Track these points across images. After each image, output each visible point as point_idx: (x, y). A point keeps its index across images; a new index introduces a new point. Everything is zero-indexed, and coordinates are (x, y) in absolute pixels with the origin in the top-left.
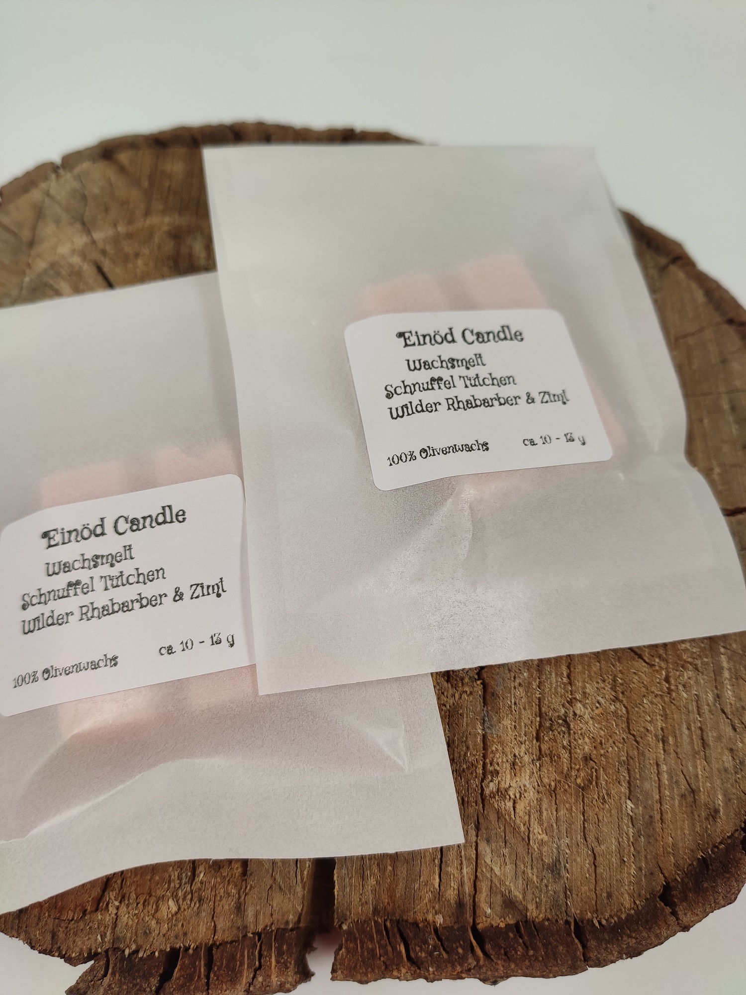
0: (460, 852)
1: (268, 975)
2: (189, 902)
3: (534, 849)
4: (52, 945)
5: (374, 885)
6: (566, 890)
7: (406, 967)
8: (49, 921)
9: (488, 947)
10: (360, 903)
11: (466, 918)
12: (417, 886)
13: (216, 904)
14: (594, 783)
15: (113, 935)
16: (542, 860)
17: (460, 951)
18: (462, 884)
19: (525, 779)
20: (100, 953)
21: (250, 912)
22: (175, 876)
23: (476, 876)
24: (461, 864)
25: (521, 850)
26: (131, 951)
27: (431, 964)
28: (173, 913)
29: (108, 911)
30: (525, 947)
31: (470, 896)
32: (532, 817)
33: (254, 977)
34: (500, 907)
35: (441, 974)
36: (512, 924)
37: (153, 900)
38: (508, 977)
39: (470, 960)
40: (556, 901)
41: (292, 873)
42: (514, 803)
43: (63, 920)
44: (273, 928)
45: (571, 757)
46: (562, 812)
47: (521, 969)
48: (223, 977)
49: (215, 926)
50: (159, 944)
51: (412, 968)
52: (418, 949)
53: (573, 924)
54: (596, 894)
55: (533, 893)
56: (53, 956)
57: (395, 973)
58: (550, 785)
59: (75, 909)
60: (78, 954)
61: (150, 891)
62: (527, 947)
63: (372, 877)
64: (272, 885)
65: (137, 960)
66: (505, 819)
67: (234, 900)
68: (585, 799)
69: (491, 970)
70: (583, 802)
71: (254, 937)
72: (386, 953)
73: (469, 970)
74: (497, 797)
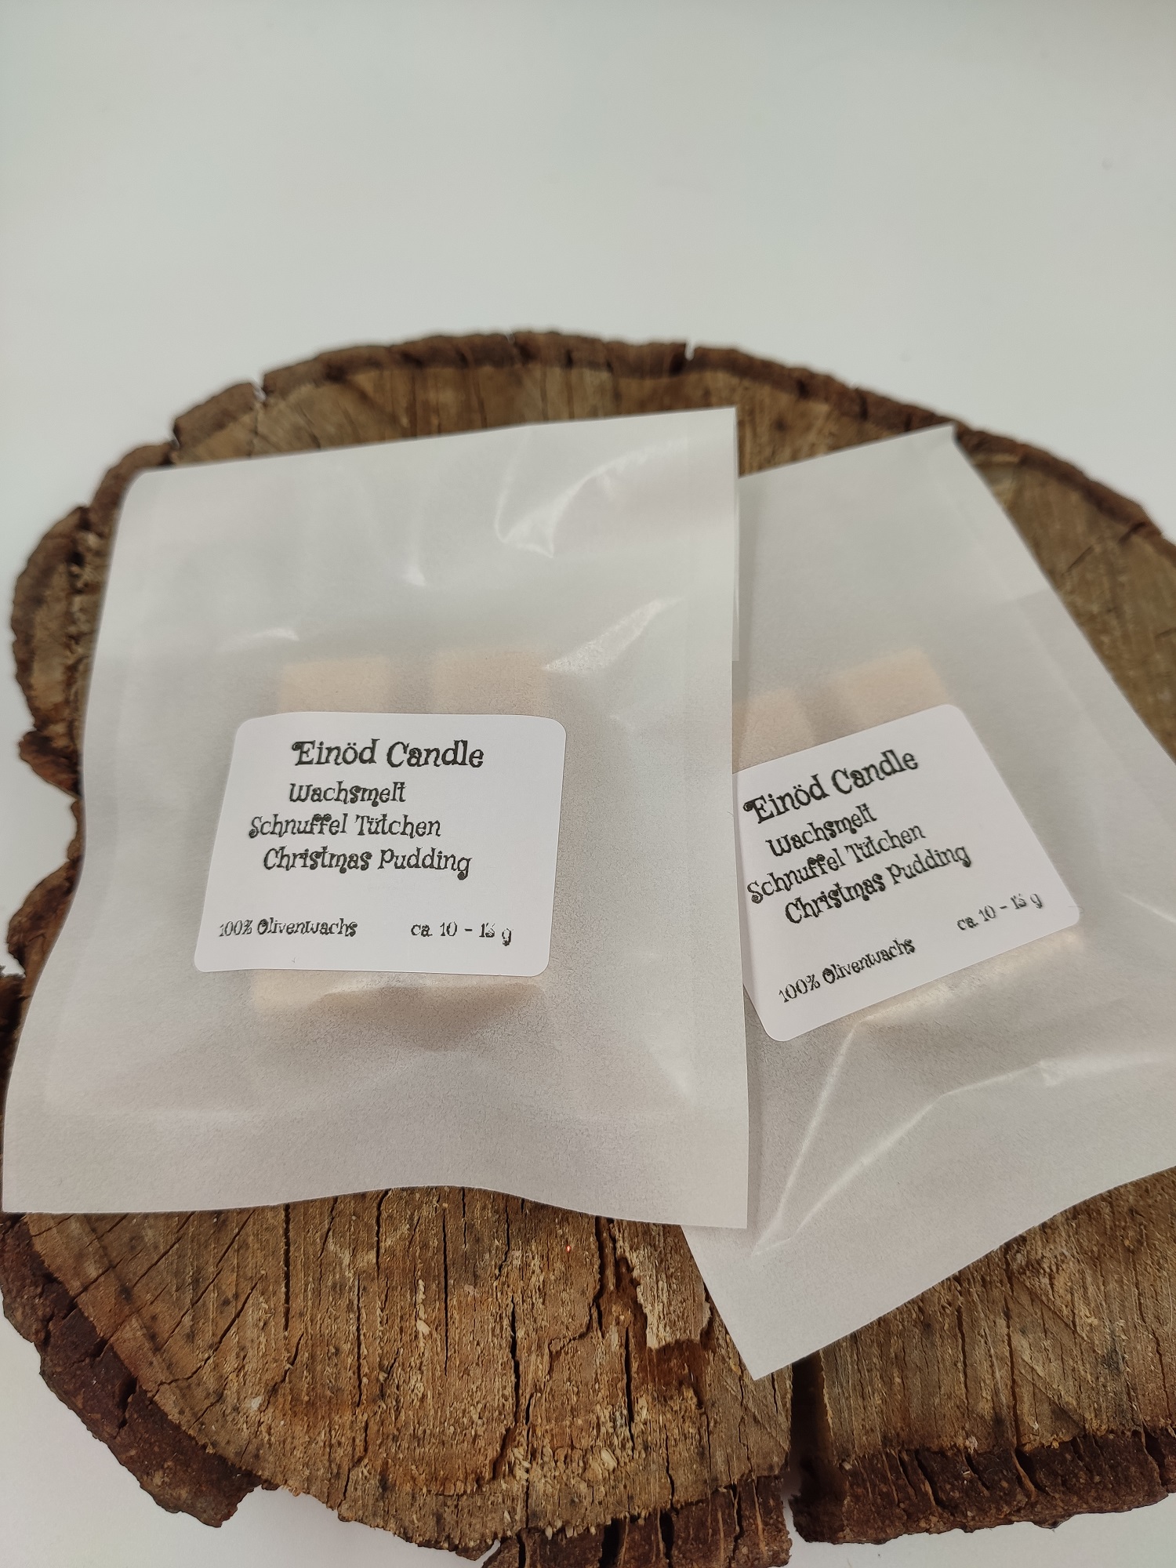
0: (989, 1351)
1: (754, 1544)
2: (630, 1453)
3: (1083, 1338)
4: (439, 1534)
5: (879, 1405)
6: (1129, 1390)
7: (937, 1514)
8: (428, 1499)
9: (1041, 1475)
10: (863, 1432)
11: (1008, 1439)
12: (937, 1401)
13: (670, 1451)
14: (1145, 1244)
15: (526, 1511)
16: (1094, 1351)
17: (1005, 1484)
18: (996, 1393)
19: (1062, 1246)
20: (511, 1538)
21: (719, 1457)
22: (605, 1417)
23: (1014, 1381)
24: (992, 1366)
25: (1066, 1338)
26: (555, 1530)
27: (970, 1506)
28: (611, 1470)
29: (515, 1477)
30: (1088, 1472)
31: (1008, 1407)
32: (1076, 1295)
33: (736, 1548)
34: (1050, 1420)
35: (984, 1519)
36: (1067, 1442)
37: (577, 1454)
38: (1070, 1516)
39: (1019, 1497)
40: (1119, 1405)
41: (770, 1399)
42: (1051, 1278)
43: (449, 1496)
44: (754, 1478)
45: (1113, 1213)
46: (1113, 1285)
47: (1087, 1503)
48: (691, 1553)
49: (672, 1483)
50: (596, 1518)
51: (945, 1515)
52: (948, 1487)
53: (1143, 1435)
54: (1166, 1392)
55: (1089, 1397)
56: (441, 1548)
57: (923, 1524)
58: (1092, 1251)
59: (466, 1478)
60: (478, 1541)
61: (572, 1442)
62: (1091, 1472)
63: (876, 1395)
64: (743, 1418)
65: (564, 1542)
66: (1042, 1302)
67: (694, 1443)
68: (1137, 1266)
69: (1047, 1508)
70: (1135, 1270)
71: (729, 1492)
72: (909, 1499)
73: (1019, 1510)
74: (1028, 1272)
